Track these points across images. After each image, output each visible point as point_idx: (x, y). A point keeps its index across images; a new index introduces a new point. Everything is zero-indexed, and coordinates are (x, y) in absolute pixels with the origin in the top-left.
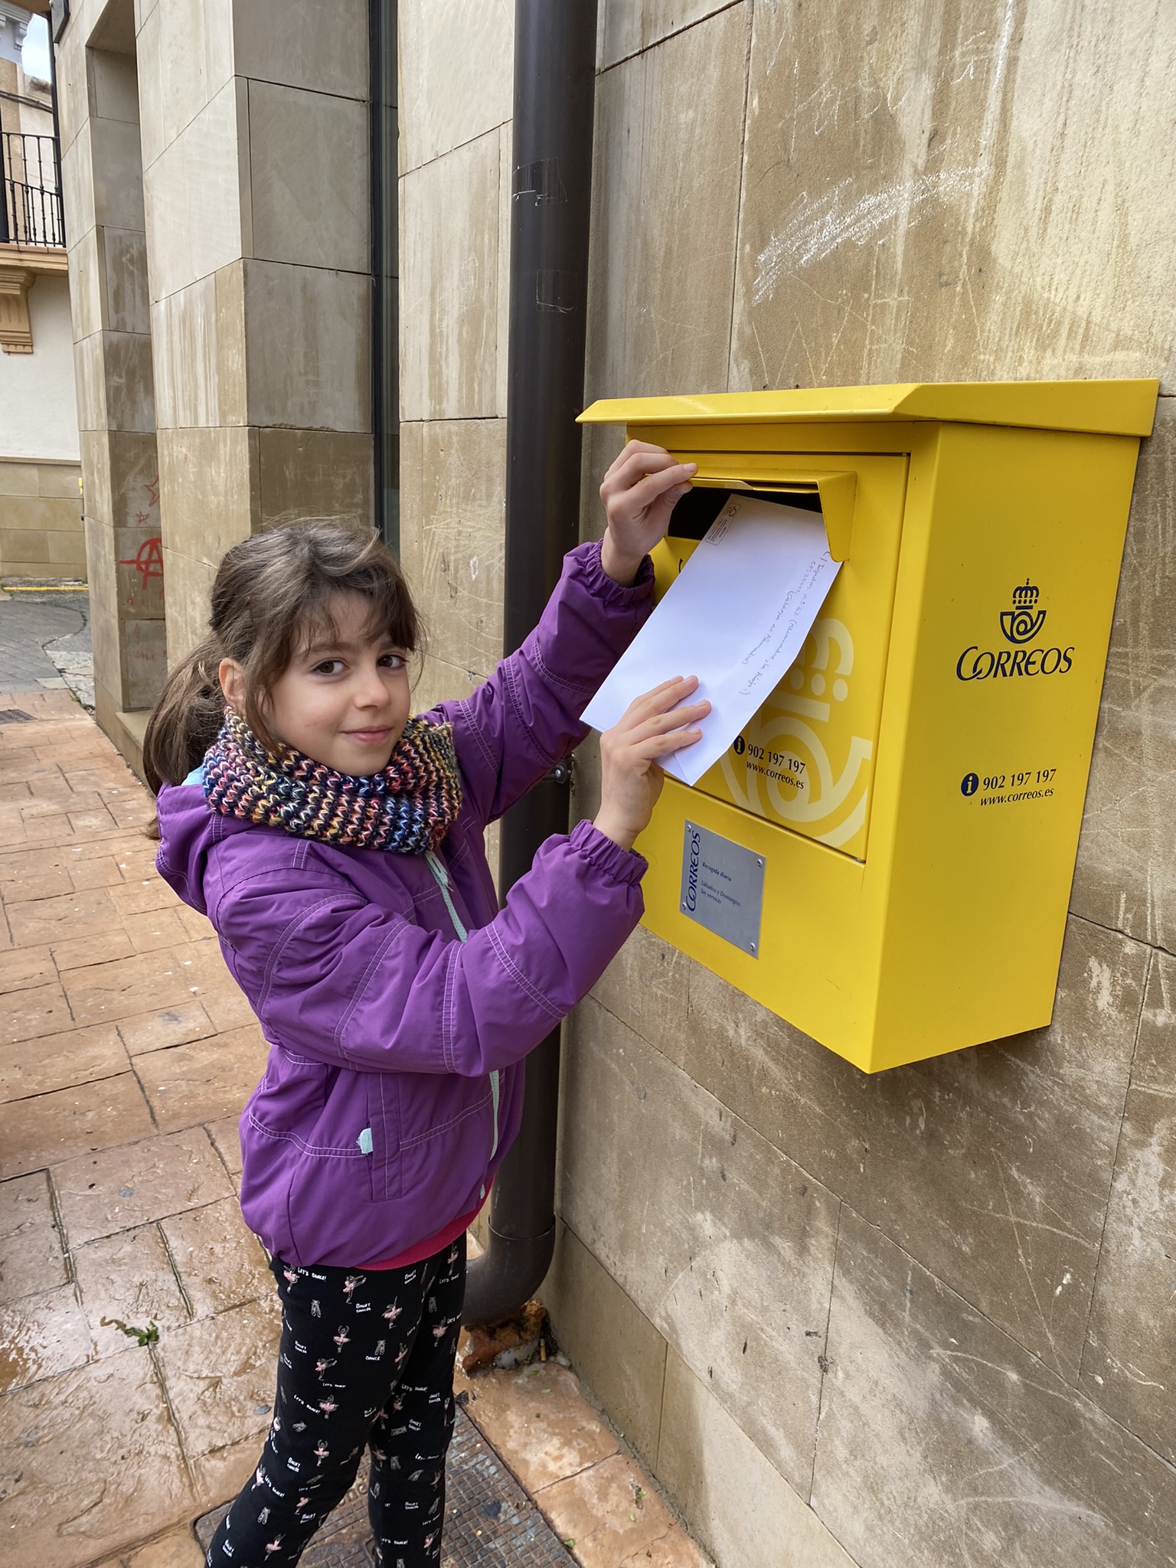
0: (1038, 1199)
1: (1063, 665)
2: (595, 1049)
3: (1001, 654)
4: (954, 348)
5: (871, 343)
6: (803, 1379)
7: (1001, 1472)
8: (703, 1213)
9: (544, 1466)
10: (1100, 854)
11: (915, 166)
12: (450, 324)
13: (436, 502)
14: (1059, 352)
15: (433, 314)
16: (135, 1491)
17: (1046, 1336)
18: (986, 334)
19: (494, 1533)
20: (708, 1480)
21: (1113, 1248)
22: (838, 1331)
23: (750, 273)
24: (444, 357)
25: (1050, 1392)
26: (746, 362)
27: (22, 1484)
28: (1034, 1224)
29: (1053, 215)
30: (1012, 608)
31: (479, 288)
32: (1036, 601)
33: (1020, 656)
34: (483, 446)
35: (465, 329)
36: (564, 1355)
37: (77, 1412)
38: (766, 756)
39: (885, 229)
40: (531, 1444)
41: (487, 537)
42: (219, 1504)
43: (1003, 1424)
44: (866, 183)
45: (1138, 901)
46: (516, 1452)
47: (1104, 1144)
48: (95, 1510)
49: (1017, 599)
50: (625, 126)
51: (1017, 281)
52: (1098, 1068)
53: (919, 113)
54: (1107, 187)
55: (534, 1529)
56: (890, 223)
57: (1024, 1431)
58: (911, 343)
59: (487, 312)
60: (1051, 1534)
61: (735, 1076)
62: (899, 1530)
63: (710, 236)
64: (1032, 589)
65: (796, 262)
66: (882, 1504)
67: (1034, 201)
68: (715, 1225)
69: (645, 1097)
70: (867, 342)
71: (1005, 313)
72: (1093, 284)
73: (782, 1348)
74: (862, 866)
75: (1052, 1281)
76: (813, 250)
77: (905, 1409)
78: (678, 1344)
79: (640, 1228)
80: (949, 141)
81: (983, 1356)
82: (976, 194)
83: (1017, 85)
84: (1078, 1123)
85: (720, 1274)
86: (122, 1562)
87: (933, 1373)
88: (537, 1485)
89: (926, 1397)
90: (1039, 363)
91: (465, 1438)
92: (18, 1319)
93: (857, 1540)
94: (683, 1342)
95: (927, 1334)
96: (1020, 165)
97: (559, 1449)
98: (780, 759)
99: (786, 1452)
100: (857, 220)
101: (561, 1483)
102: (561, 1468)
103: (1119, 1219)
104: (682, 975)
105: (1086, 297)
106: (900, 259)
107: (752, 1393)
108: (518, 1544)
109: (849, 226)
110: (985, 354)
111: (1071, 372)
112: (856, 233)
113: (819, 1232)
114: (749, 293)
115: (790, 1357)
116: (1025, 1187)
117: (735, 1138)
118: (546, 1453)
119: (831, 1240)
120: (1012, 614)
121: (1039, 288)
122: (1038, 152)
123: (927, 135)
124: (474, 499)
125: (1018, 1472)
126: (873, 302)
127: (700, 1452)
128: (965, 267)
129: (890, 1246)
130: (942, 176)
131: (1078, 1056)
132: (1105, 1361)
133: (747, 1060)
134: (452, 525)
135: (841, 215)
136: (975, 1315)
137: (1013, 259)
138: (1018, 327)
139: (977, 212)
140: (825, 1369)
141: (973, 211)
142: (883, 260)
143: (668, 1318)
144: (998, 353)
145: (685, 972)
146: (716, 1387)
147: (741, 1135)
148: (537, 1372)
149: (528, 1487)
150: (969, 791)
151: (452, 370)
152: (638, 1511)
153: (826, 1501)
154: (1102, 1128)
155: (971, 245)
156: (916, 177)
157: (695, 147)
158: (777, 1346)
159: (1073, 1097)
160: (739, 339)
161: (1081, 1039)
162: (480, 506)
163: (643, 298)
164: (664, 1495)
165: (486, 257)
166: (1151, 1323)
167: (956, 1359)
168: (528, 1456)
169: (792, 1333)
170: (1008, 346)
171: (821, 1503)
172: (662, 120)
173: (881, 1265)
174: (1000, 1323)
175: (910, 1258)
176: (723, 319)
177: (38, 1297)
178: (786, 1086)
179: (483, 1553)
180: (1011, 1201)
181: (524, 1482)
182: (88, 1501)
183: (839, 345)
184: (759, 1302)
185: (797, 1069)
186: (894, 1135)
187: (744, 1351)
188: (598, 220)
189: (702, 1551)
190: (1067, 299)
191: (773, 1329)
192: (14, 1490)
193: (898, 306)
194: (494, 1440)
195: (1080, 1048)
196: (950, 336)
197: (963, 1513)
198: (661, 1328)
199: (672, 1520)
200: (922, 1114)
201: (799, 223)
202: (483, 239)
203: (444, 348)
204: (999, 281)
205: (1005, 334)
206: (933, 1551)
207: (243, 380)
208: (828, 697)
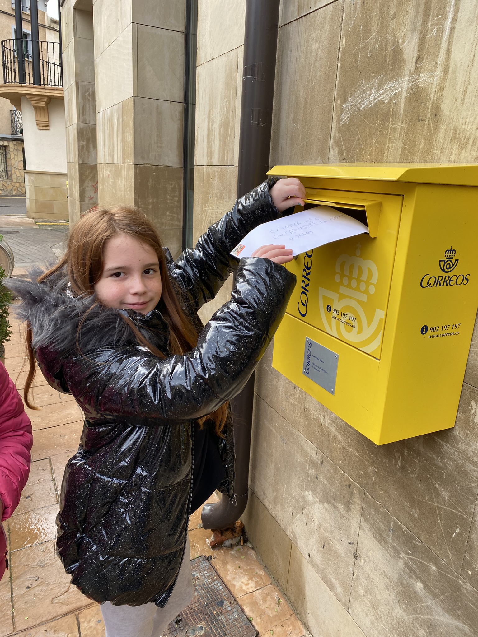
0: (446, 498)
1: (465, 281)
2: (266, 423)
3: (439, 277)
4: (424, 147)
5: (389, 143)
6: (347, 561)
7: (427, 606)
8: (308, 491)
9: (241, 587)
10: (477, 359)
11: (410, 71)
12: (216, 127)
13: (208, 199)
14: (468, 151)
15: (209, 123)
17: (448, 553)
18: (437, 142)
19: (221, 613)
20: (307, 598)
22: (362, 543)
23: (340, 112)
24: (213, 140)
25: (449, 576)
26: (337, 148)
27: (38, 582)
28: (445, 507)
29: (468, 93)
30: (444, 259)
31: (228, 113)
32: (454, 256)
33: (447, 278)
34: (228, 177)
35: (222, 129)
36: (251, 543)
38: (340, 314)
39: (396, 96)
40: (236, 578)
43: (428, 586)
44: (389, 77)
46: (230, 581)
47: (475, 477)
48: (66, 594)
49: (447, 255)
50: (290, 49)
51: (451, 120)
52: (474, 446)
53: (412, 49)
55: (237, 612)
56: (399, 94)
57: (437, 590)
58: (406, 144)
59: (231, 123)
60: (447, 632)
61: (323, 438)
62: (385, 625)
63: (323, 96)
64: (453, 251)
65: (358, 108)
66: (378, 614)
68: (313, 496)
69: (286, 443)
70: (387, 143)
71: (446, 134)
73: (339, 548)
74: (379, 361)
75: (451, 531)
76: (366, 104)
77: (388, 577)
78: (296, 543)
79: (282, 495)
80: (424, 61)
81: (421, 559)
82: (435, 83)
83: (454, 38)
84: (464, 468)
85: (314, 516)
86: (76, 615)
87: (401, 564)
88: (238, 595)
89: (397, 573)
90: (459, 155)
91: (210, 574)
92: (38, 517)
93: (367, 628)
94: (298, 542)
95: (399, 548)
96: (454, 72)
97: (247, 581)
98: (346, 315)
99: (339, 590)
100: (385, 92)
101: (248, 595)
102: (248, 588)
104: (302, 396)
106: (402, 109)
107: (326, 565)
108: (230, 618)
109: (381, 94)
110: (436, 150)
111: (473, 159)
112: (384, 97)
113: (355, 503)
114: (339, 121)
115: (342, 552)
116: (441, 492)
117: (322, 463)
118: (242, 582)
119: (360, 506)
120: (444, 261)
121: (461, 124)
122: (462, 67)
123: (415, 58)
124: (224, 199)
125: (434, 607)
126: (390, 126)
127: (304, 586)
128: (430, 113)
129: (385, 511)
130: (421, 75)
131: (465, 440)
132: (472, 565)
133: (328, 432)
134: (214, 208)
135: (378, 90)
136: (419, 542)
137: (450, 111)
138: (451, 139)
140: (356, 558)
141: (434, 90)
142: (395, 109)
143: (293, 532)
144: (442, 150)
146: (311, 561)
147: (325, 462)
148: (239, 549)
149: (235, 595)
150: (424, 333)
151: (216, 146)
152: (278, 608)
153: (355, 611)
154: (475, 471)
155: (432, 105)
156: (410, 75)
158: (337, 547)
159: (463, 457)
160: (334, 139)
161: (467, 434)
162: (226, 201)
163: (295, 120)
164: (289, 602)
165: (231, 100)
167: (410, 559)
168: (235, 583)
169: (343, 542)
170: (446, 147)
171: (353, 611)
172: (305, 47)
173: (380, 518)
174: (429, 546)
175: (393, 518)
176: (329, 130)
177: (46, 508)
178: (344, 444)
179: (216, 621)
180: (435, 497)
181: (233, 593)
182: (63, 590)
183: (375, 143)
184: (330, 529)
185: (348, 437)
186: (387, 467)
187: (323, 548)
188: (277, 87)
189: (304, 626)
190: (472, 129)
191: (335, 540)
192: (35, 584)
193: (401, 128)
194: (222, 575)
195: (466, 438)
196: (422, 142)
197: (411, 621)
198: (290, 536)
199: (292, 613)
200: (399, 459)
201: (361, 92)
202: (230, 93)
203: (213, 136)
204: (444, 120)
205: (445, 142)
206: (398, 635)
207: (133, 146)
208: (366, 292)
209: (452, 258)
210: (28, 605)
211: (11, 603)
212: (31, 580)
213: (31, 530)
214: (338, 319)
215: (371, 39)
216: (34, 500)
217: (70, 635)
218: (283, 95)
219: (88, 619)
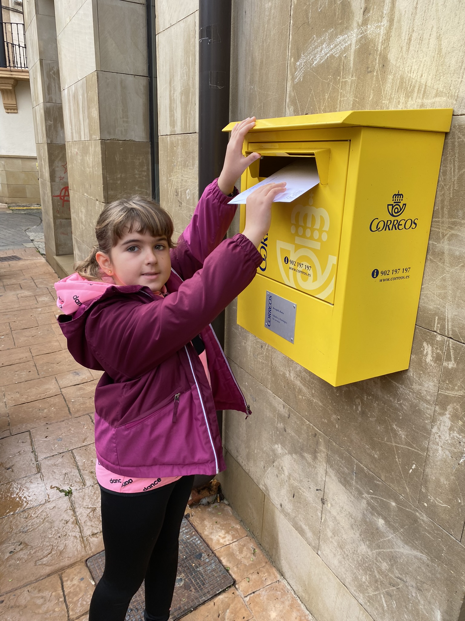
0: (403, 436)
1: (413, 226)
3: (388, 221)
4: (373, 98)
5: (341, 98)
6: (315, 507)
7: (389, 540)
8: (278, 445)
9: (218, 541)
10: (428, 301)
11: (358, 23)
12: (177, 95)
13: (173, 168)
14: (414, 99)
15: (170, 91)
16: (64, 549)
17: (406, 488)
18: (385, 92)
19: (199, 565)
20: (280, 545)
21: (431, 454)
22: (328, 489)
23: (294, 70)
24: (175, 109)
25: (407, 509)
26: (292, 107)
27: (21, 546)
28: (402, 446)
29: (412, 41)
30: (392, 203)
31: (188, 80)
32: (402, 200)
33: (396, 222)
34: (191, 144)
35: (183, 97)
36: (227, 500)
37: (42, 520)
39: (346, 50)
40: (214, 532)
41: (193, 181)
42: (95, 554)
43: (389, 522)
44: (339, 30)
45: (442, 319)
46: (208, 536)
47: (428, 414)
48: (49, 556)
50: (244, 10)
51: (398, 70)
52: (426, 385)
54: (433, 29)
55: (214, 563)
56: (348, 47)
57: (397, 524)
58: (356, 97)
59: (192, 89)
60: (407, 563)
61: (289, 392)
62: (351, 563)
63: (278, 55)
64: (400, 195)
65: (311, 65)
66: (345, 553)
68: (282, 449)
69: (255, 401)
70: (339, 97)
71: (393, 83)
72: (428, 70)
73: (308, 496)
74: (333, 306)
75: (408, 467)
76: (318, 60)
77: (353, 517)
78: (269, 495)
79: (254, 451)
80: (371, 12)
81: (382, 497)
82: (382, 34)
84: (418, 407)
85: (284, 468)
86: (59, 575)
87: (364, 504)
88: (216, 547)
89: (361, 512)
90: (406, 103)
91: (189, 530)
92: (19, 486)
93: (335, 567)
94: (270, 494)
95: (361, 489)
96: (399, 21)
97: (224, 534)
98: (302, 265)
99: (309, 534)
100: (335, 46)
101: (225, 547)
102: (225, 541)
103: (434, 443)
104: (269, 354)
105: (425, 75)
106: (352, 62)
107: (296, 512)
108: (208, 569)
109: (332, 49)
110: (385, 100)
111: (419, 107)
112: (335, 52)
113: (321, 451)
114: (293, 78)
115: (311, 499)
116: (399, 432)
117: (289, 416)
118: (219, 536)
119: (325, 454)
120: (392, 205)
121: (407, 72)
122: (406, 15)
123: (363, 10)
124: (188, 166)
125: (395, 540)
126: (341, 80)
127: (277, 535)
128: (377, 64)
129: (348, 456)
130: (369, 27)
131: (419, 381)
132: (427, 497)
133: (294, 385)
134: (179, 177)
135: (329, 45)
136: (380, 481)
137: (397, 60)
138: (398, 89)
140: (323, 503)
141: (381, 41)
142: (345, 63)
143: (265, 485)
144: (390, 100)
146: (283, 511)
147: (292, 414)
148: (216, 506)
149: (212, 548)
150: (375, 276)
151: (178, 114)
152: (254, 557)
153: (324, 552)
154: (428, 409)
155: (380, 55)
156: (359, 27)
157: (272, 18)
158: (306, 495)
159: (417, 397)
160: (289, 97)
161: (420, 374)
162: (190, 169)
163: (252, 82)
164: (264, 551)
165: (191, 67)
166: (445, 483)
167: (372, 498)
168: (213, 537)
169: (311, 490)
170: (394, 97)
171: (322, 553)
172: (259, 7)
173: (345, 463)
174: (388, 484)
175: (355, 460)
176: (283, 90)
177: (27, 478)
178: (308, 396)
179: (195, 572)
180: (393, 437)
181: (211, 547)
182: (46, 553)
183: (328, 99)
184: (299, 478)
185: (312, 388)
186: (349, 413)
187: (293, 497)
188: (234, 49)
189: (278, 572)
190: (417, 77)
191: (304, 488)
192: (18, 548)
193: (351, 82)
194: (199, 531)
195: (420, 378)
196: (371, 93)
197: (374, 556)
198: (263, 489)
199: (267, 560)
200: (360, 405)
201: (313, 48)
202: (189, 59)
203: (175, 105)
204: (391, 70)
205: (393, 92)
206: (363, 570)
207: (98, 121)
208: (320, 239)
209: (400, 202)
210: (12, 568)
212: (13, 545)
213: (13, 499)
214: (295, 270)
216: (15, 471)
217: (54, 594)
218: (240, 57)
219: (71, 577)
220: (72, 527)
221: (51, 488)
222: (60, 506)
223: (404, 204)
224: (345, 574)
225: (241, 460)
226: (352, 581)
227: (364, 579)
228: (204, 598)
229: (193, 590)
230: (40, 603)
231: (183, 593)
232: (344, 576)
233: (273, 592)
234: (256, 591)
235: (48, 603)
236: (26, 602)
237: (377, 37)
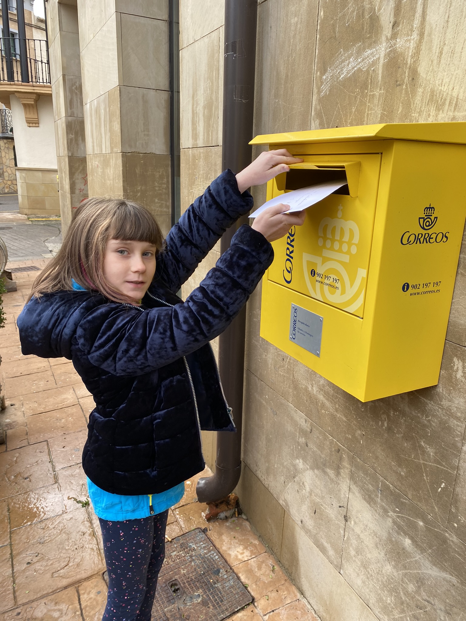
0: (432, 454)
1: (445, 239)
2: (257, 396)
3: (419, 234)
4: (402, 111)
5: (368, 111)
6: (338, 524)
7: (416, 561)
8: (299, 459)
9: (237, 556)
10: (459, 316)
11: (387, 37)
12: (200, 109)
13: (195, 181)
14: (445, 111)
15: (193, 105)
16: (81, 561)
17: (434, 507)
18: (415, 105)
19: (217, 581)
20: (301, 563)
21: (462, 473)
22: (352, 506)
23: (320, 84)
24: (197, 122)
25: (436, 529)
26: (318, 120)
27: (38, 558)
28: (430, 464)
29: (443, 54)
30: (424, 216)
31: (211, 94)
32: (433, 213)
33: (427, 235)
34: (213, 157)
35: (206, 111)
36: (245, 515)
37: (59, 531)
38: (324, 277)
39: (374, 63)
40: (232, 548)
43: (416, 542)
44: (367, 44)
46: (226, 551)
47: (459, 432)
48: (65, 568)
49: (426, 212)
50: (269, 25)
51: (428, 83)
52: (457, 402)
53: (388, 14)
54: (465, 43)
55: (233, 580)
56: (376, 61)
57: (425, 545)
58: (384, 110)
59: (215, 103)
60: (435, 585)
61: (311, 406)
62: (375, 583)
63: (303, 69)
64: (432, 208)
65: (338, 78)
66: (369, 573)
67: (435, 50)
68: (303, 464)
69: (276, 414)
70: (366, 110)
71: (423, 96)
72: (459, 83)
73: (330, 512)
74: (362, 320)
75: (437, 486)
76: (345, 73)
77: (378, 536)
78: (289, 511)
79: (274, 466)
80: (401, 26)
81: (409, 516)
82: (411, 47)
83: (429, 1)
84: (448, 423)
85: (306, 483)
86: (76, 587)
87: (389, 522)
88: (234, 563)
89: (386, 532)
90: (437, 116)
91: (206, 545)
92: (37, 496)
93: (359, 587)
94: (291, 510)
95: (387, 507)
96: (430, 35)
97: (243, 550)
98: (329, 278)
99: (331, 552)
100: (363, 60)
101: (243, 563)
102: (243, 557)
103: (464, 462)
105: (457, 89)
106: (380, 76)
107: (318, 529)
108: (227, 585)
109: (360, 63)
110: (414, 113)
111: (450, 120)
112: (362, 65)
113: (344, 467)
114: (319, 92)
115: (333, 516)
116: (427, 449)
117: (311, 430)
118: (237, 552)
119: (349, 470)
120: (424, 218)
121: (437, 85)
122: (437, 29)
123: (392, 24)
124: (210, 179)
125: (423, 561)
126: (369, 94)
127: (297, 552)
128: (407, 78)
129: (373, 473)
130: (398, 41)
131: (448, 397)
132: (458, 518)
133: (316, 400)
134: (201, 190)
135: (356, 58)
136: (406, 500)
137: (427, 74)
138: (428, 102)
139: (412, 55)
140: (346, 521)
141: (410, 54)
142: (373, 76)
143: (285, 501)
144: (420, 113)
145: (292, 366)
146: (304, 527)
147: (314, 429)
148: (234, 521)
149: (231, 564)
150: (405, 290)
151: (201, 128)
152: (273, 574)
153: (346, 572)
154: (458, 426)
155: (409, 69)
156: (387, 41)
158: (328, 511)
159: (446, 413)
160: (315, 111)
161: (450, 390)
163: (277, 96)
164: (283, 569)
165: (214, 81)
167: (398, 517)
168: (231, 553)
169: (334, 506)
170: (424, 110)
172: (284, 22)
173: (369, 480)
174: (416, 502)
175: (380, 477)
176: (309, 103)
177: (44, 488)
178: (332, 410)
179: (213, 588)
180: (421, 454)
181: (229, 562)
182: (63, 564)
183: (355, 112)
184: (321, 495)
185: (336, 403)
186: (374, 429)
187: (315, 513)
188: (258, 64)
189: (298, 590)
190: (448, 90)
191: (326, 505)
192: (35, 560)
193: (379, 95)
194: (217, 546)
195: (450, 394)
196: (400, 107)
197: (400, 576)
198: (283, 504)
199: (287, 578)
200: (386, 421)
201: (339, 62)
202: (213, 74)
203: (198, 118)
204: (421, 83)
205: (423, 105)
206: (388, 591)
207: (120, 134)
208: (348, 252)
209: (431, 216)
210: (29, 580)
211: (12, 579)
212: (31, 556)
213: (30, 509)
214: (322, 283)
215: (348, 8)
216: (33, 480)
217: (70, 607)
218: (264, 71)
219: (88, 591)
220: (89, 539)
221: (69, 498)
222: (77, 517)
223: (435, 218)
224: (369, 594)
225: (261, 474)
226: (376, 602)
227: (389, 600)
228: (222, 615)
229: (212, 607)
230: (56, 616)
231: (201, 609)
232: (368, 596)
233: (292, 611)
234: (275, 610)
235: (64, 617)
236: (43, 614)
237: (407, 50)
